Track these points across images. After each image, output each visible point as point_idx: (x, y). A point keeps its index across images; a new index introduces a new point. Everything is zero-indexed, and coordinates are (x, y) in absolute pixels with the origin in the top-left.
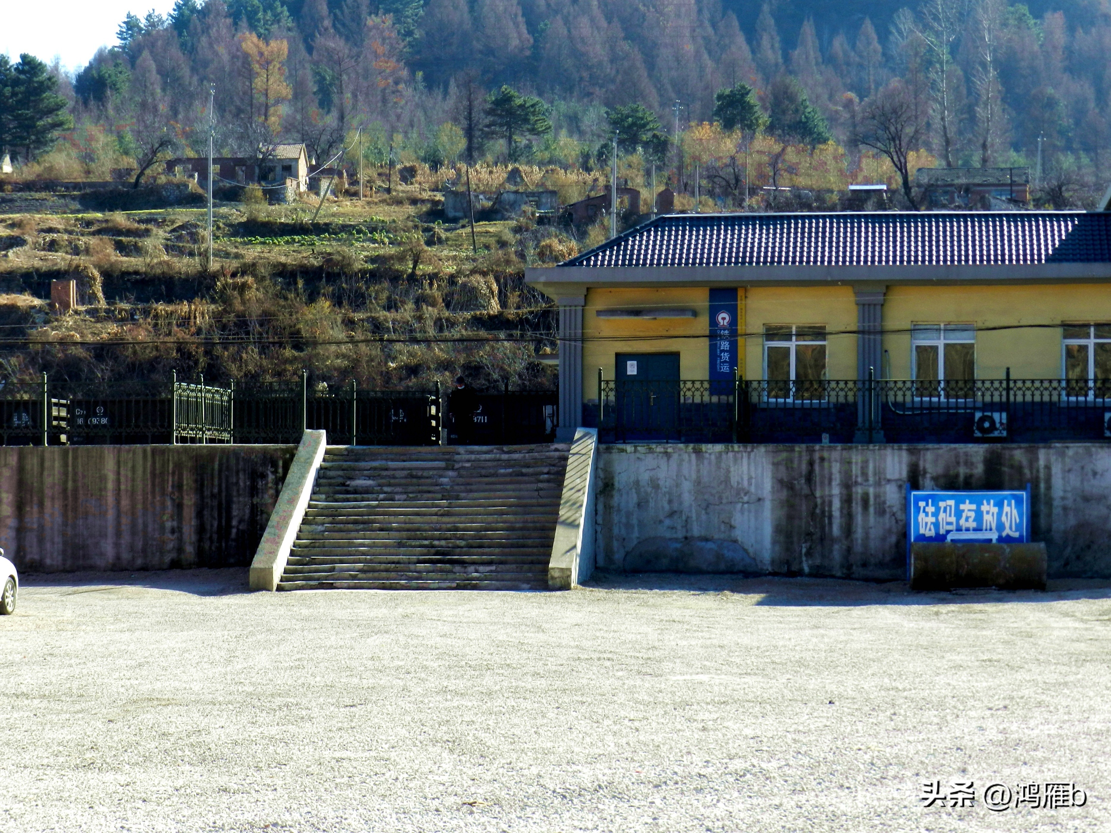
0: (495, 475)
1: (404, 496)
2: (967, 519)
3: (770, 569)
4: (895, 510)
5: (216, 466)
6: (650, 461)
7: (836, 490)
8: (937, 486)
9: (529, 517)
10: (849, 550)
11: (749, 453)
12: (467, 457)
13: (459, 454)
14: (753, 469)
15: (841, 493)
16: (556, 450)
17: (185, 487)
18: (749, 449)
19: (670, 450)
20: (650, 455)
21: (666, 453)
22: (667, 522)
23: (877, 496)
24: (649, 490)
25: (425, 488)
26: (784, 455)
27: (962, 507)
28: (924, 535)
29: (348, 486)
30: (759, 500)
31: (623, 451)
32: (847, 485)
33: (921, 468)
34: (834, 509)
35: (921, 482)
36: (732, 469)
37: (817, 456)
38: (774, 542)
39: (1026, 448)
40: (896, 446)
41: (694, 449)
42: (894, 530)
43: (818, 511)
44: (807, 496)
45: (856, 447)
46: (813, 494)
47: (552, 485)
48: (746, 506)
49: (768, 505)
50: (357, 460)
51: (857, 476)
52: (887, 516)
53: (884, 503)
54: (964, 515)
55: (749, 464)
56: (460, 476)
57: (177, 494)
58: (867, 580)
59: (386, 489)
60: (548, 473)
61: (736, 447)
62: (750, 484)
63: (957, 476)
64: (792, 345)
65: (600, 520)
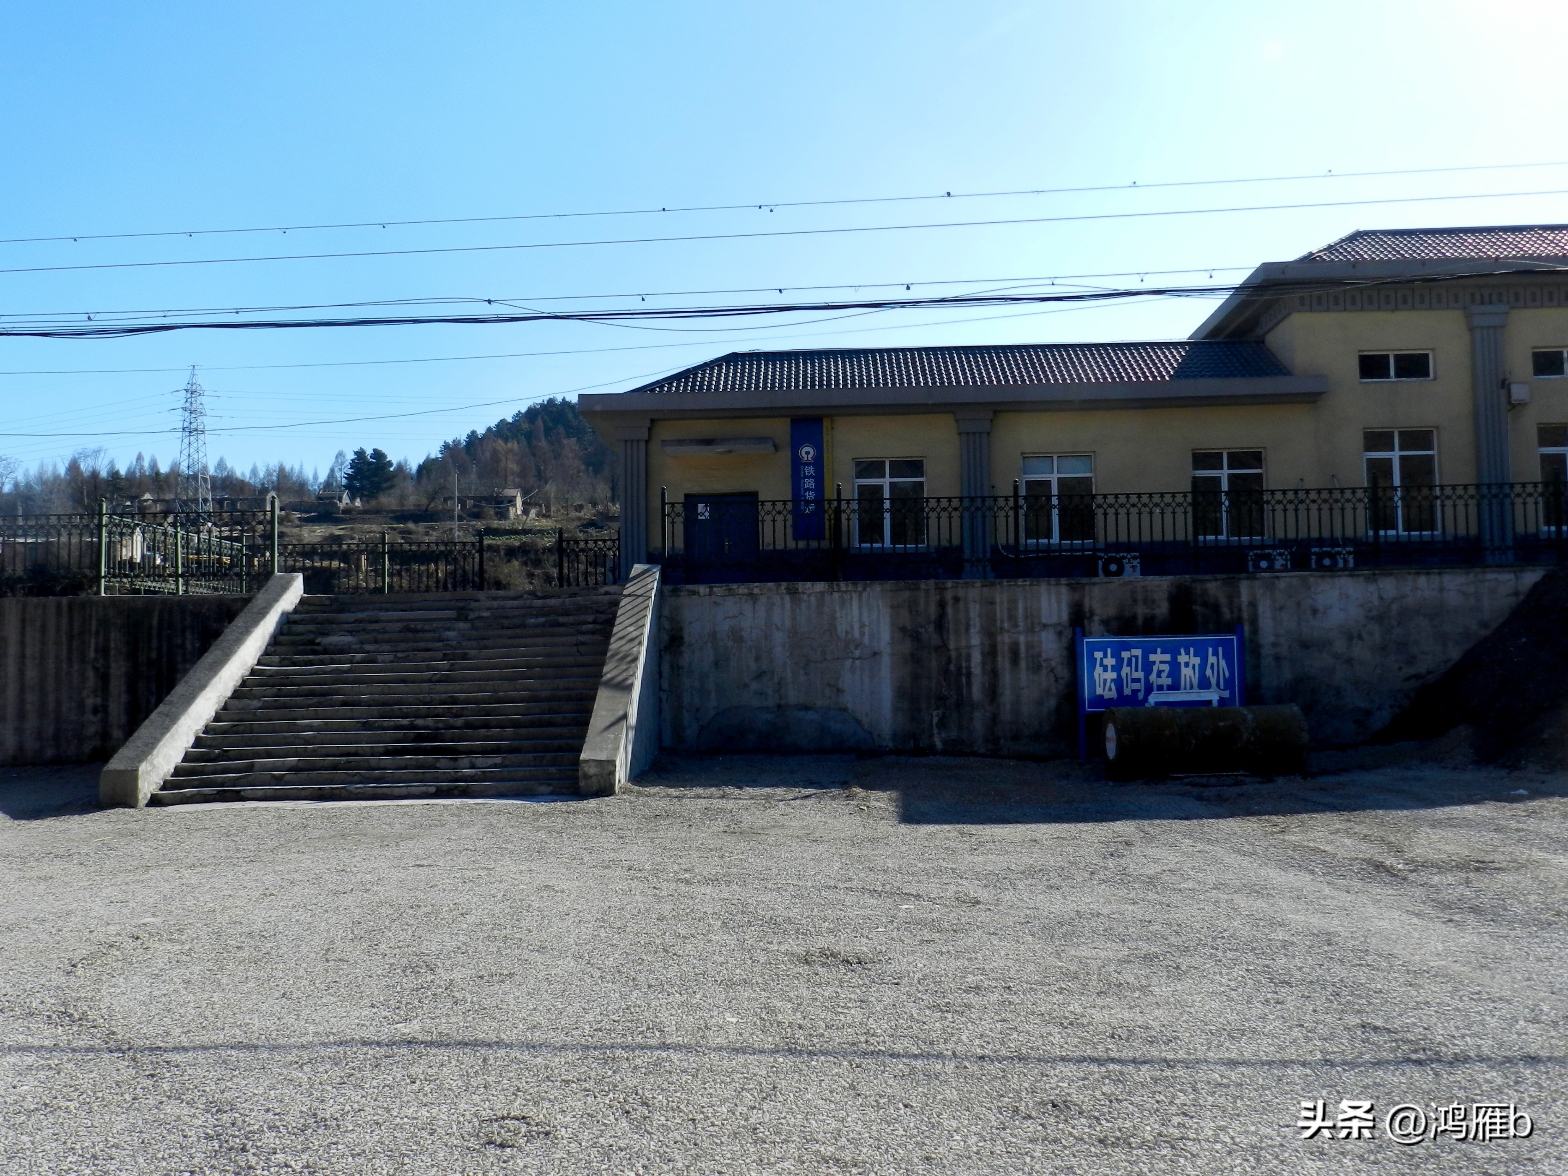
0: (523, 626)
1: (390, 657)
2: (1159, 675)
3: (891, 745)
4: (1053, 663)
5: (155, 622)
6: (730, 606)
7: (975, 641)
8: (1108, 631)
9: (562, 683)
10: (995, 718)
11: (860, 594)
12: (489, 603)
13: (478, 601)
14: (865, 614)
15: (982, 644)
16: (607, 593)
17: (113, 652)
18: (860, 589)
19: (756, 591)
20: (730, 598)
21: (751, 595)
22: (754, 686)
23: (1030, 646)
24: (730, 643)
25: (422, 645)
26: (906, 594)
27: (1152, 657)
28: (1102, 696)
29: (319, 644)
30: (875, 654)
31: (694, 593)
32: (990, 633)
33: (1087, 609)
34: (973, 665)
35: (1087, 627)
36: (838, 615)
37: (949, 595)
38: (896, 709)
39: (1223, 579)
40: (1053, 581)
41: (787, 588)
42: (1054, 691)
43: (952, 667)
44: (937, 648)
45: (1001, 584)
46: (945, 646)
47: (598, 637)
48: (858, 662)
49: (886, 661)
50: (340, 611)
51: (1002, 621)
52: (1044, 672)
53: (1039, 655)
54: (1155, 668)
55: (860, 608)
56: (474, 628)
57: (101, 661)
58: (1020, 757)
59: (367, 647)
60: (594, 622)
61: (842, 584)
62: (862, 634)
63: (1134, 617)
64: (886, 482)
65: (665, 686)
